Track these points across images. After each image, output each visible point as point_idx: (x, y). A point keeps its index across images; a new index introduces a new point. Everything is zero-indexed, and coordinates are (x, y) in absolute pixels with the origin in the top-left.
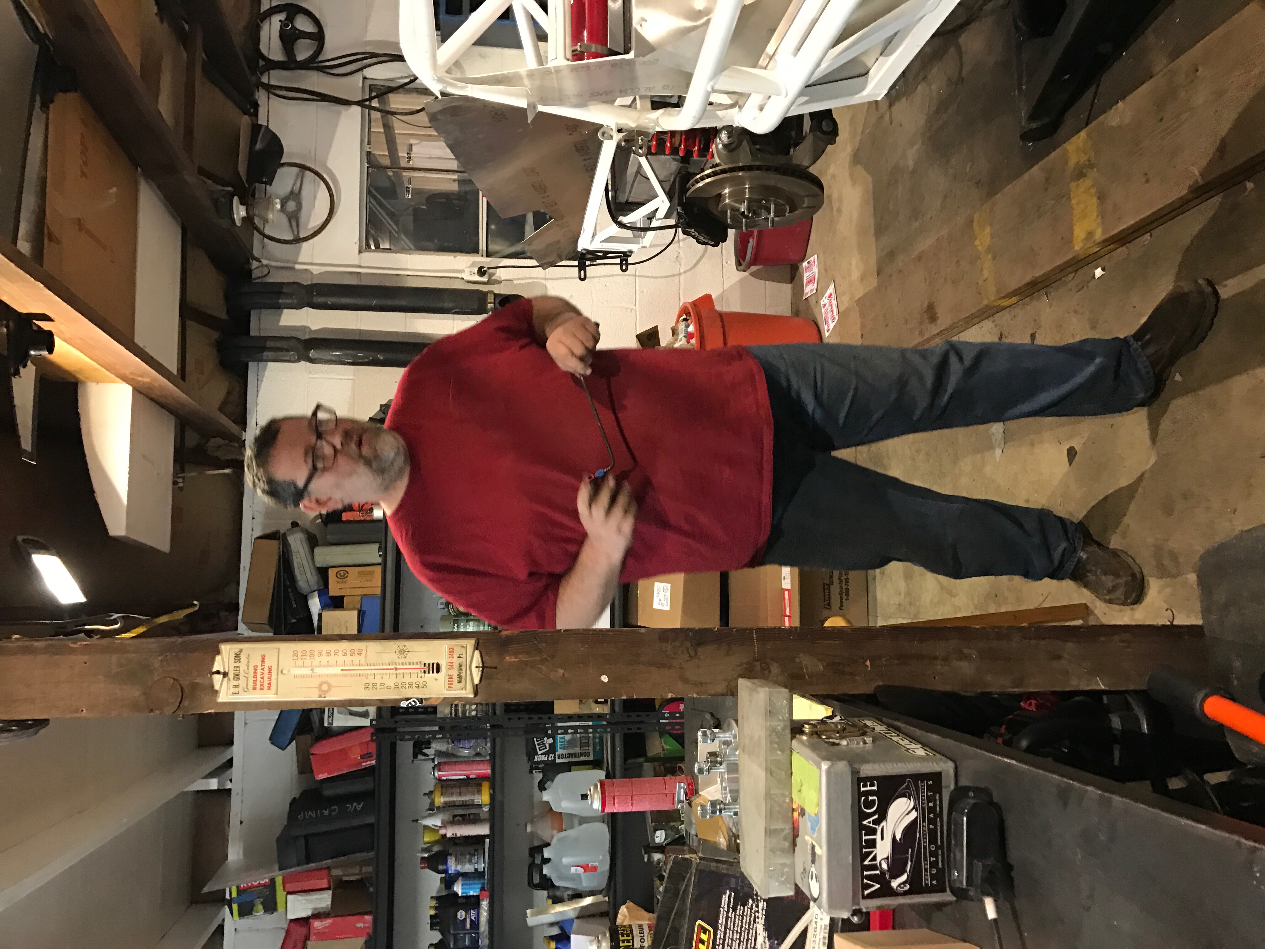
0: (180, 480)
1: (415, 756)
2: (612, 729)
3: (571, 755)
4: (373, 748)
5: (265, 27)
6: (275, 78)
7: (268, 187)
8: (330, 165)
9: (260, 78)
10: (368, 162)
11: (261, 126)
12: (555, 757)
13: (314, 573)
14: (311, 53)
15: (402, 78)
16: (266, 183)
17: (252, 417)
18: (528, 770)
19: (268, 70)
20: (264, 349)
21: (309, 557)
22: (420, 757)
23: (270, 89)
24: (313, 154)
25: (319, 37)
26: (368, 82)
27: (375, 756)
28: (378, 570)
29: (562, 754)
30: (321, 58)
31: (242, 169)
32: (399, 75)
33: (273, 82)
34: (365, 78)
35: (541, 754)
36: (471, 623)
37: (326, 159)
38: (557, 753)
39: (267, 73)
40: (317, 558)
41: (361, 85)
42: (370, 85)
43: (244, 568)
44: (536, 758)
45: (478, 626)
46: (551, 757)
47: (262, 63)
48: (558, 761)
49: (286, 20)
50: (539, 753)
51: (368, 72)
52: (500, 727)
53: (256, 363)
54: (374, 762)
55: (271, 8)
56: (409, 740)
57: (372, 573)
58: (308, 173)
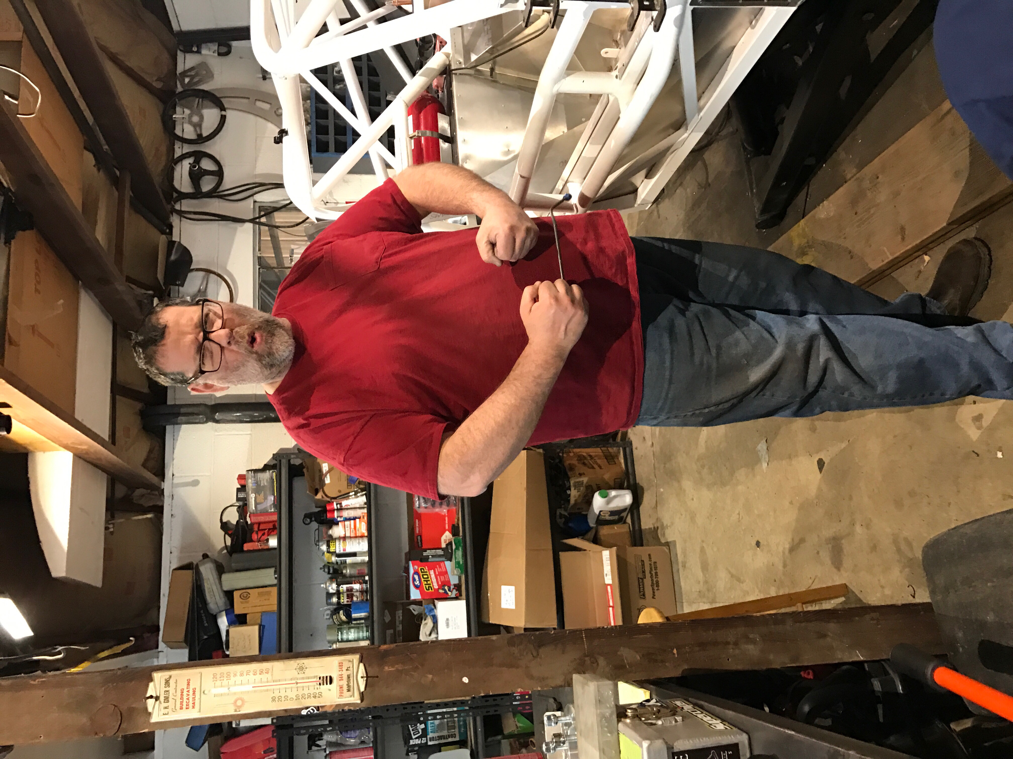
0: (111, 526)
1: (310, 748)
2: (473, 713)
3: (440, 738)
4: (274, 744)
5: (178, 168)
6: (186, 205)
7: (180, 288)
8: (230, 268)
9: (174, 206)
10: (260, 264)
11: (175, 242)
12: (427, 740)
13: (222, 595)
14: (214, 185)
15: (284, 200)
16: (179, 285)
17: (169, 470)
18: (405, 752)
19: (180, 200)
20: (179, 414)
21: (217, 581)
22: (314, 748)
23: (181, 214)
24: (216, 261)
25: (219, 174)
26: (257, 205)
27: (276, 751)
28: (275, 590)
29: (433, 737)
30: (221, 188)
31: (160, 276)
32: (282, 198)
33: (183, 209)
34: (255, 202)
35: (416, 738)
36: (352, 630)
37: (226, 263)
38: (428, 737)
39: (179, 202)
40: (224, 583)
41: (252, 207)
42: (259, 207)
43: (164, 595)
44: (412, 742)
45: (358, 632)
46: (424, 740)
47: (175, 195)
48: (430, 743)
49: (194, 163)
50: (414, 737)
51: (258, 197)
52: (380, 717)
53: (172, 426)
54: (275, 756)
55: (183, 155)
56: (304, 734)
57: (269, 593)
58: (212, 275)
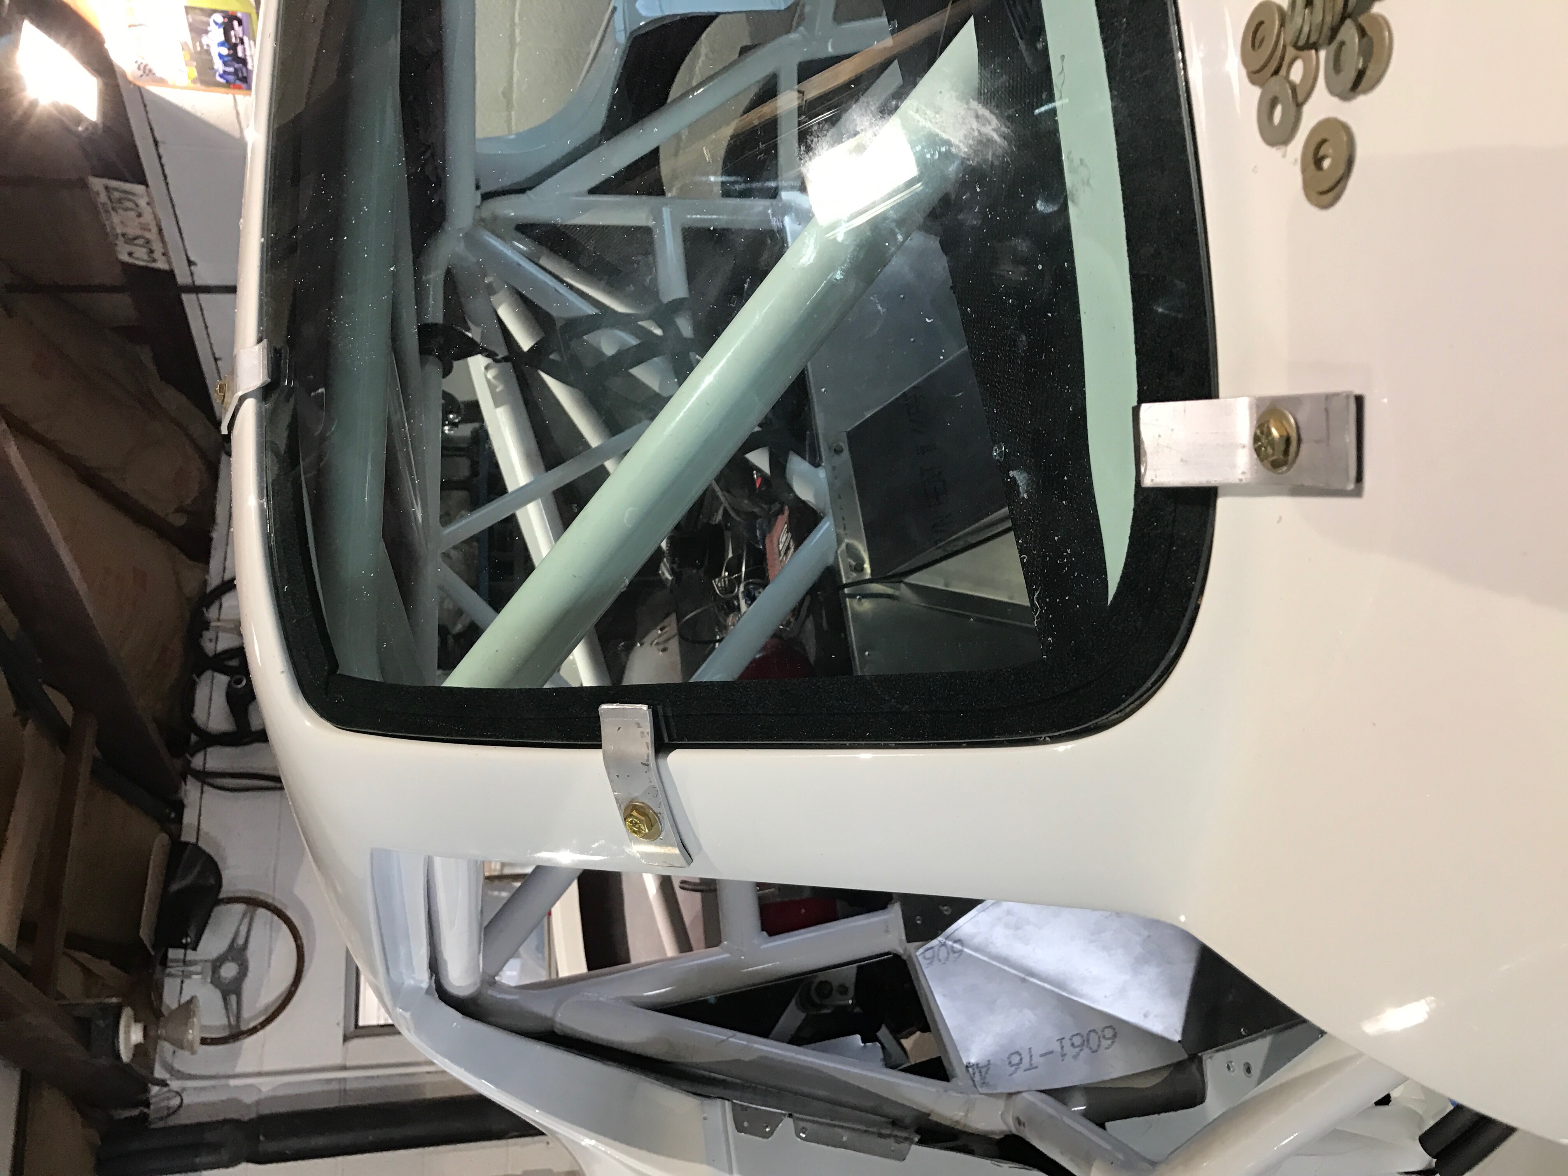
5: (204, 684)
6: (215, 759)
7: (190, 950)
11: (186, 844)
16: (185, 947)
19: (204, 748)
24: (271, 877)
31: (145, 933)
33: (208, 767)
37: (293, 883)
39: (202, 753)
47: (194, 738)
49: (237, 674)
55: (215, 655)
58: (261, 912)
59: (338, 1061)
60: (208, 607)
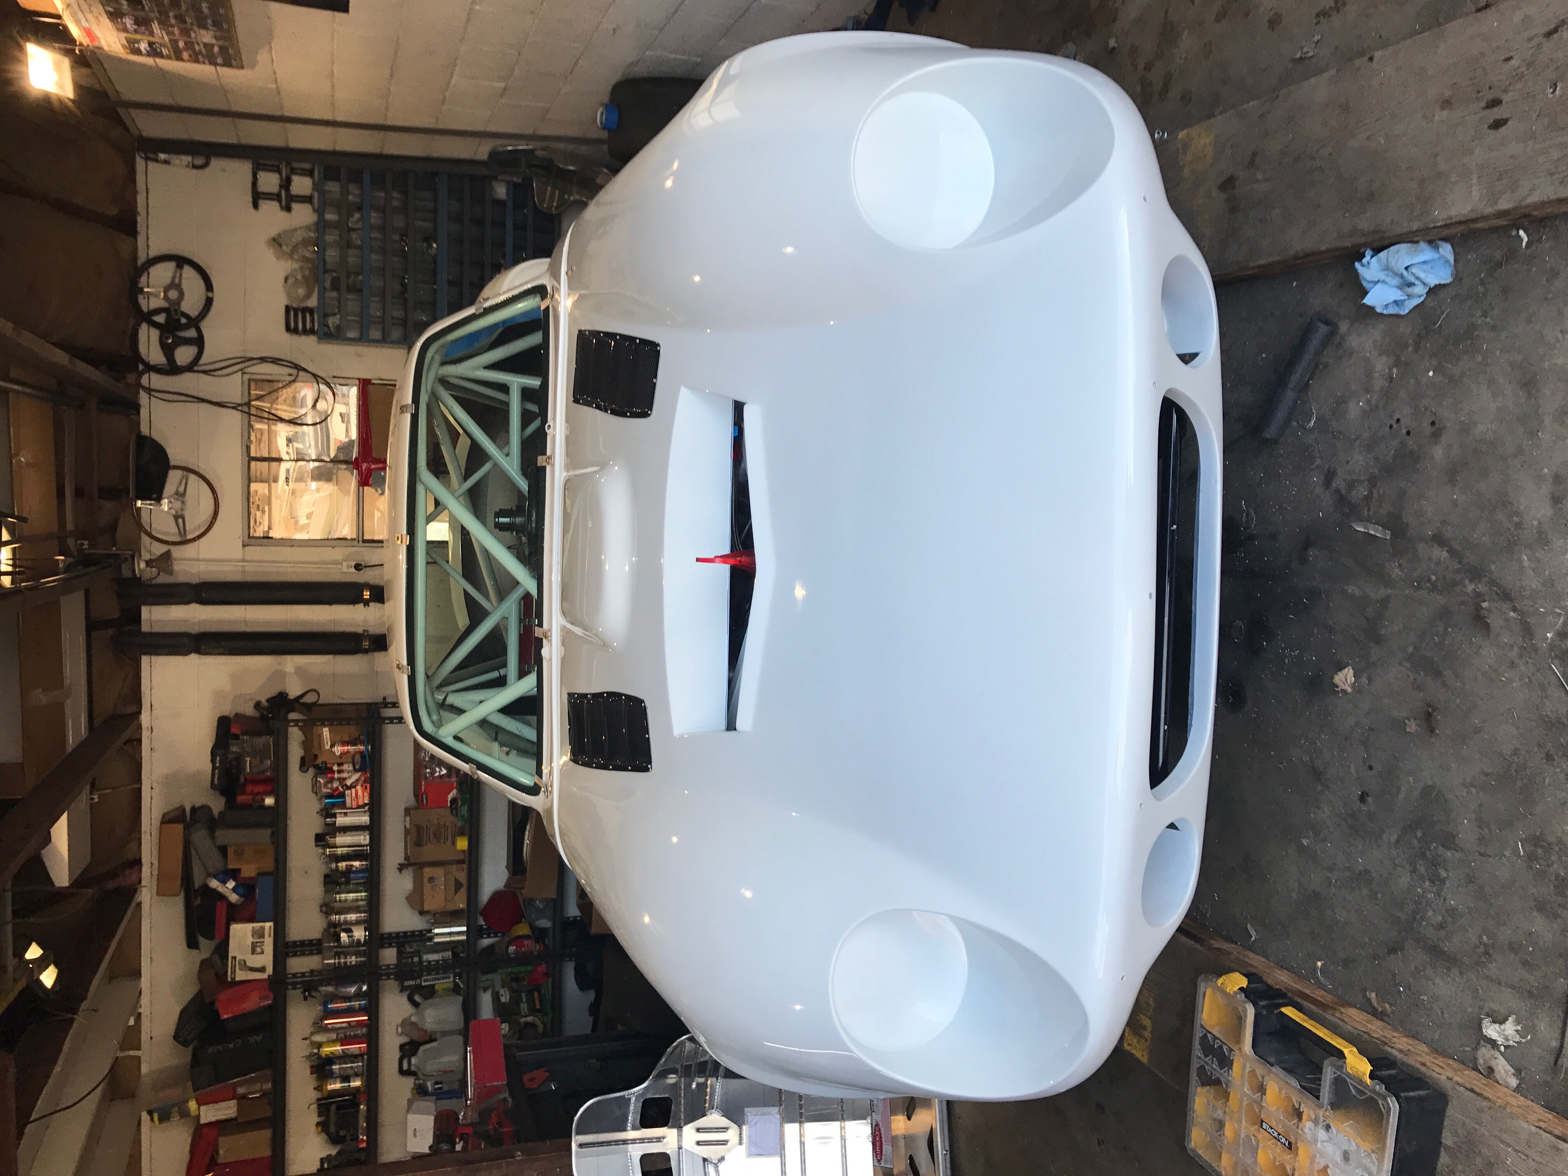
1: (303, 998)
4: (267, 993)
8: (213, 466)
11: (144, 434)
14: (192, 358)
17: (146, 700)
24: (196, 456)
25: (199, 342)
28: (271, 850)
33: (154, 386)
34: (244, 373)
37: (209, 459)
39: (147, 376)
40: (217, 839)
42: (249, 380)
48: (423, 984)
53: (148, 655)
54: (268, 1003)
57: (265, 851)
58: (192, 477)
59: (239, 556)
60: (140, 276)
